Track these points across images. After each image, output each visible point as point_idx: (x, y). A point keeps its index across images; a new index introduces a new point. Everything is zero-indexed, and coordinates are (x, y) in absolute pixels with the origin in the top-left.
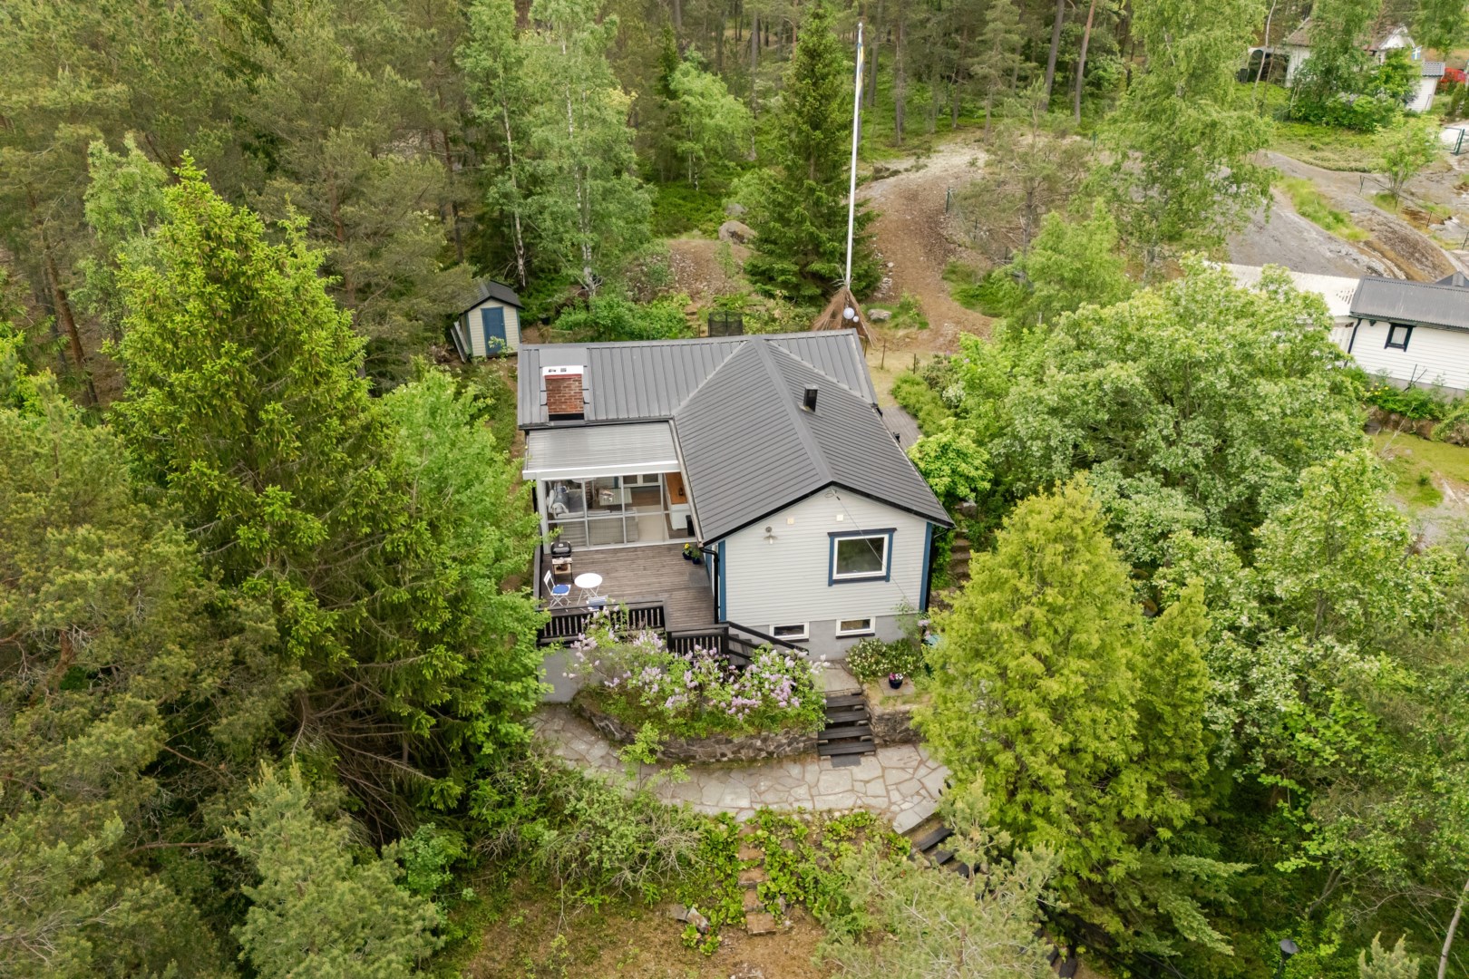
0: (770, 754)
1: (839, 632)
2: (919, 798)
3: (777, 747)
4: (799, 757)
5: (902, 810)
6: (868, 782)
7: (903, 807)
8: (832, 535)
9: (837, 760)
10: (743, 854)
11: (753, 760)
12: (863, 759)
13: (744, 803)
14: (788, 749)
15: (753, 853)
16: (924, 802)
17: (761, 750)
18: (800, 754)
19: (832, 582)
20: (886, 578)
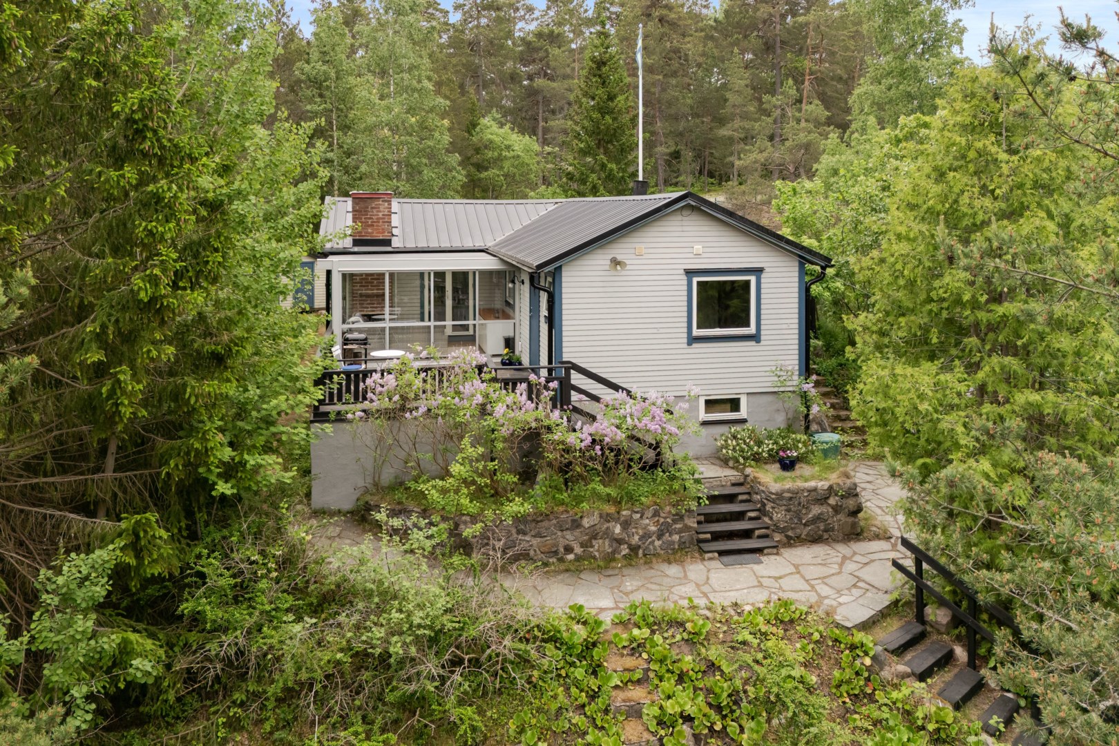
0: (634, 549)
1: (703, 415)
2: (860, 592)
3: (642, 538)
4: (676, 554)
5: (840, 604)
6: (780, 578)
7: (841, 600)
8: (690, 273)
9: (726, 559)
10: (615, 664)
11: (610, 559)
12: (763, 558)
13: (607, 602)
14: (657, 543)
15: (630, 662)
16: (869, 594)
17: (620, 541)
18: (675, 552)
19: (692, 340)
20: (755, 338)
